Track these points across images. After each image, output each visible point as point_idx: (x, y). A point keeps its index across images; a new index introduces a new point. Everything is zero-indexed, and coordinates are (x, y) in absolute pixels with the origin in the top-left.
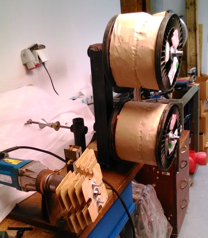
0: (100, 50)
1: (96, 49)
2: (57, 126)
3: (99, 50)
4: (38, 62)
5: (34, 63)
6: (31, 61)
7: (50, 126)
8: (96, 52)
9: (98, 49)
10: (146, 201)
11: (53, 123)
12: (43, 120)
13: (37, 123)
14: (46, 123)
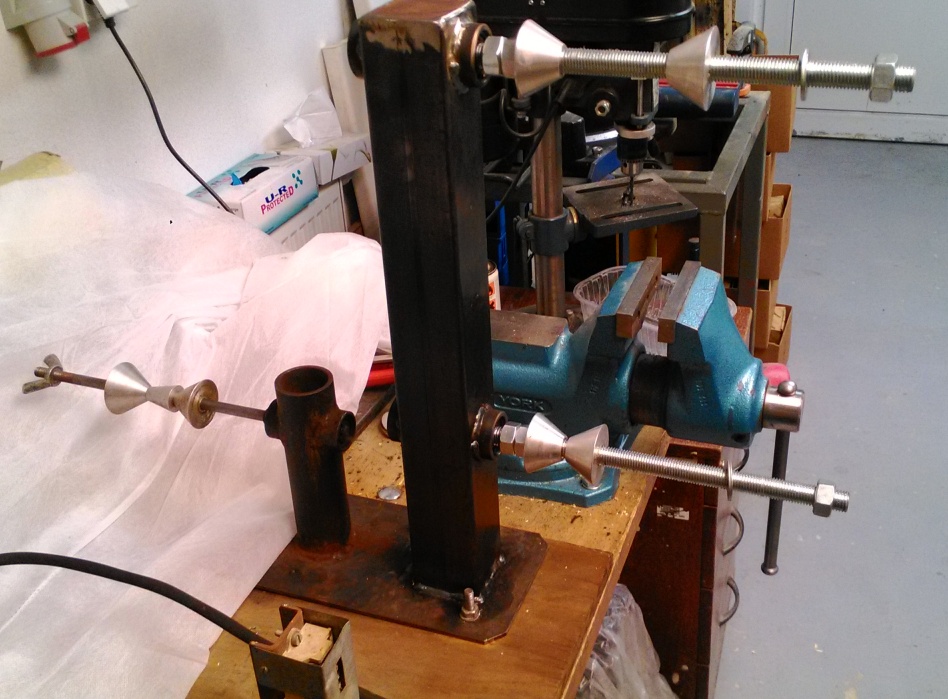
0: (426, 45)
1: (399, 41)
2: (203, 405)
3: (420, 46)
4: (84, 19)
5: (62, 24)
6: (49, 16)
7: (167, 403)
8: (397, 57)
9: (410, 42)
10: (610, 672)
11: (179, 389)
12: (129, 368)
13: (99, 384)
14: (144, 389)
